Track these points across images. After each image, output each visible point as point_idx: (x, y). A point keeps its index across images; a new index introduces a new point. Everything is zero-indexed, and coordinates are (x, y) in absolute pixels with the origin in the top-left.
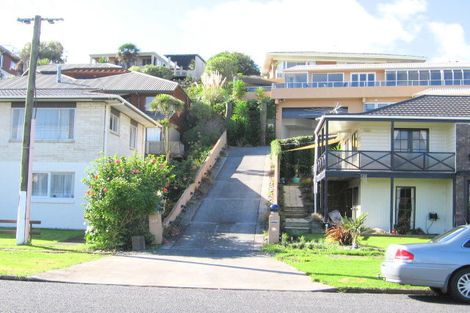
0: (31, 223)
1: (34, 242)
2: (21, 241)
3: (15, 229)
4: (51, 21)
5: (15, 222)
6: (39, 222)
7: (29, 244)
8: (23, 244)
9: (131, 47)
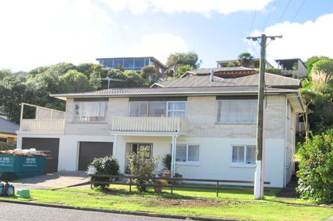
0: (265, 183)
1: (267, 197)
2: (258, 197)
3: (253, 187)
4: (273, 38)
5: (253, 183)
6: (269, 183)
7: (263, 199)
8: (260, 199)
9: (248, 55)
